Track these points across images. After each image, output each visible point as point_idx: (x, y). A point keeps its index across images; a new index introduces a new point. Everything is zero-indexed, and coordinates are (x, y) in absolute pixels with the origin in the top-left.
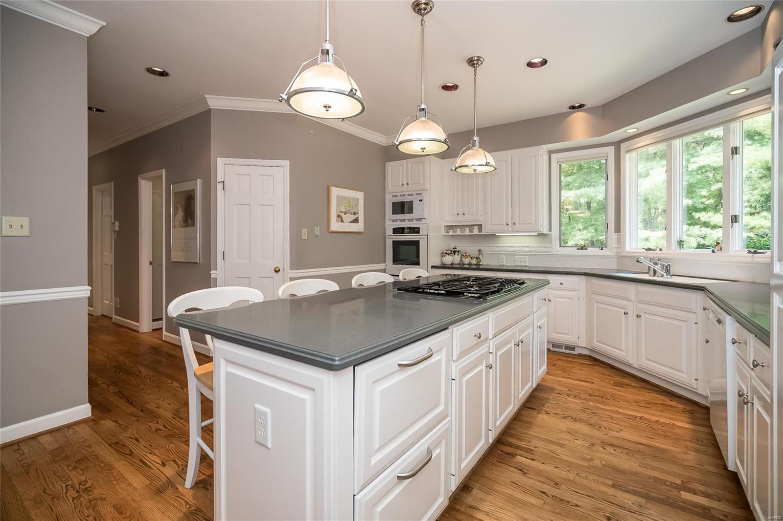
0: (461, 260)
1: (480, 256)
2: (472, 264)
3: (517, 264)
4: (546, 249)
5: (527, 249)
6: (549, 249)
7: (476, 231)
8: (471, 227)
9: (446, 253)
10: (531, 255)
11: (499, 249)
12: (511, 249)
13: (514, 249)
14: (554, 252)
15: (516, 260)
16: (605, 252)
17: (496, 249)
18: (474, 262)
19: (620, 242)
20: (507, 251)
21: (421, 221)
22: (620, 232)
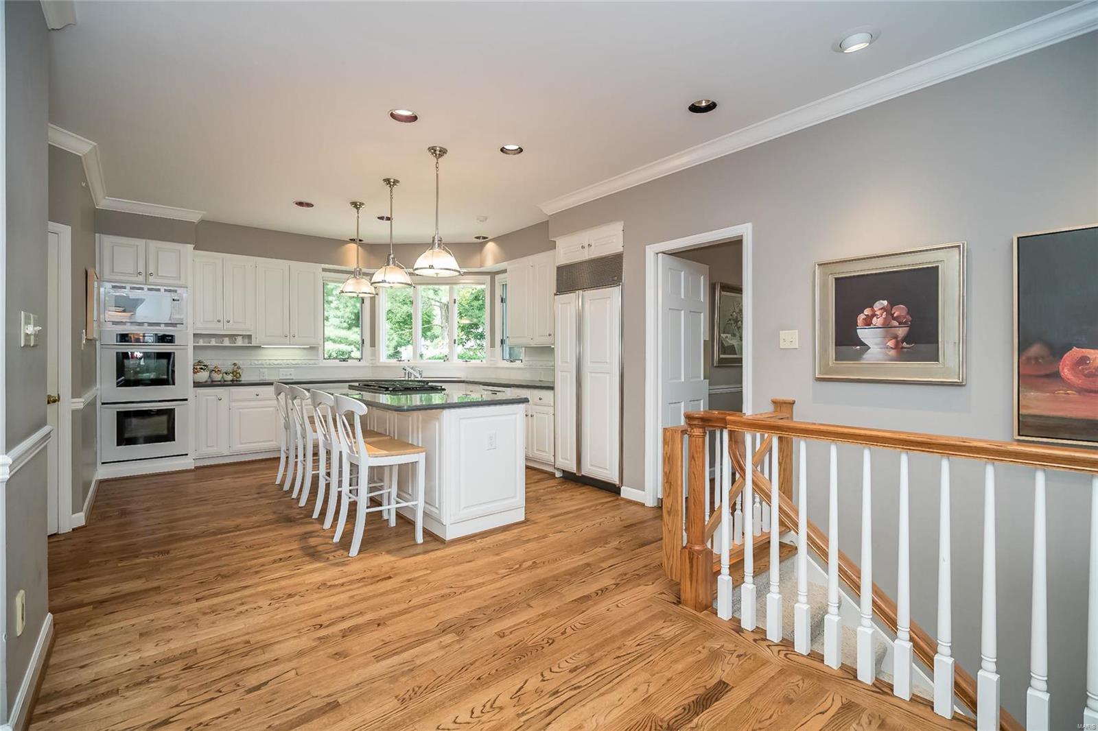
0: (210, 376)
1: (239, 371)
2: (225, 381)
3: (281, 378)
4: (313, 362)
5: (294, 362)
6: (316, 362)
7: (240, 342)
8: (233, 337)
9: (202, 369)
10: (296, 367)
11: (260, 362)
12: (276, 362)
13: (278, 362)
14: (321, 365)
15: (281, 373)
16: (362, 363)
17: (256, 362)
18: (229, 377)
19: (374, 354)
20: (270, 365)
21: (176, 327)
22: (375, 347)
